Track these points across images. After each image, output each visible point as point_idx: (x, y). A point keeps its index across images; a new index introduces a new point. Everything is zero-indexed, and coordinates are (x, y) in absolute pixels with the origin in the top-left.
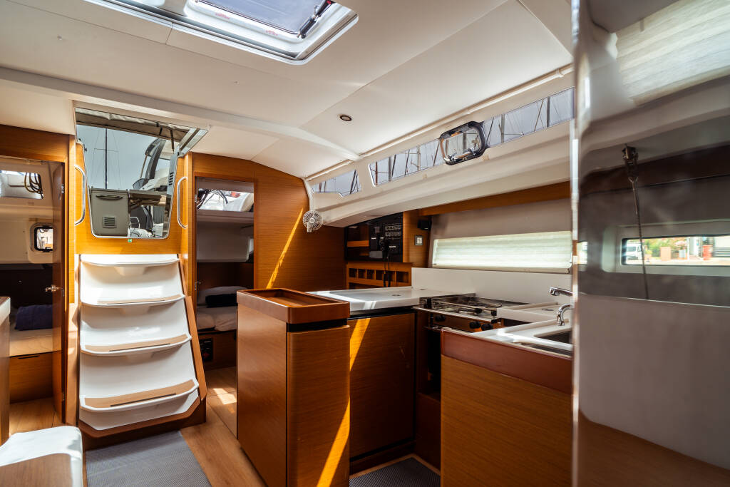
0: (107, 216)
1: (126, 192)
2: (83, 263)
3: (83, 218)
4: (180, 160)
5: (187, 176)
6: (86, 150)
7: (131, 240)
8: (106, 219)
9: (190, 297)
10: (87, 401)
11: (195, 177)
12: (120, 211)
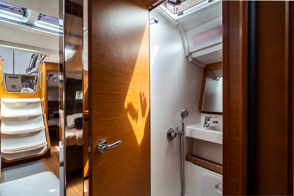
0: (13, 84)
1: (21, 75)
2: (2, 102)
3: (2, 85)
4: (41, 65)
5: (44, 70)
6: (3, 60)
7: (22, 94)
8: (12, 85)
9: (45, 114)
10: (3, 150)
11: (47, 71)
12: (18, 82)
